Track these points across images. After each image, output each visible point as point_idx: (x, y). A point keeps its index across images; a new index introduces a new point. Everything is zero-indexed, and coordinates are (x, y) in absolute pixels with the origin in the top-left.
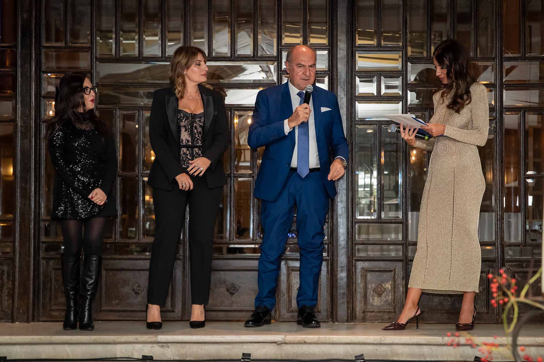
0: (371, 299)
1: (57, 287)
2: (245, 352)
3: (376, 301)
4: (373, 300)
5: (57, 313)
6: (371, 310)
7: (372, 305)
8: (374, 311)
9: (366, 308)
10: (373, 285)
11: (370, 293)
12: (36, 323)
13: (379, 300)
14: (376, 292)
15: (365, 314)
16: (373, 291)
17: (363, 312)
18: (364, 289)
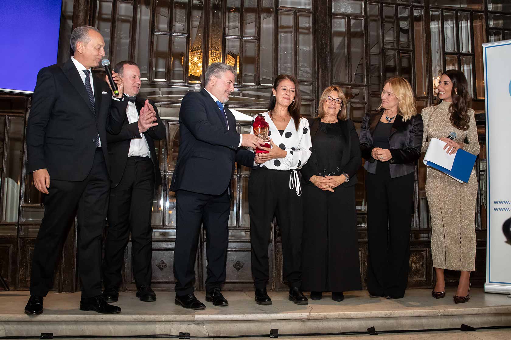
2: (273, 328)
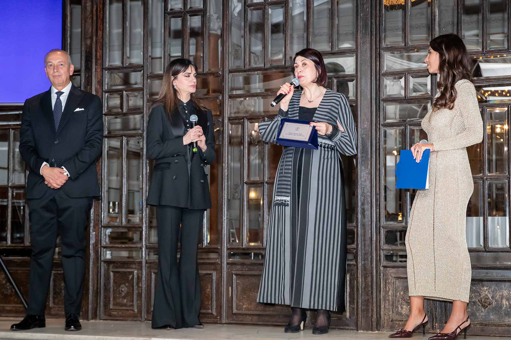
0: (400, 307)
1: (115, 288)
3: (404, 309)
4: (402, 308)
5: (115, 313)
6: (400, 318)
7: (401, 314)
8: (403, 320)
9: (394, 317)
10: (402, 293)
11: (398, 301)
12: (98, 321)
13: (408, 309)
14: (405, 301)
15: (394, 323)
16: (401, 298)
17: (391, 321)
18: (392, 297)
